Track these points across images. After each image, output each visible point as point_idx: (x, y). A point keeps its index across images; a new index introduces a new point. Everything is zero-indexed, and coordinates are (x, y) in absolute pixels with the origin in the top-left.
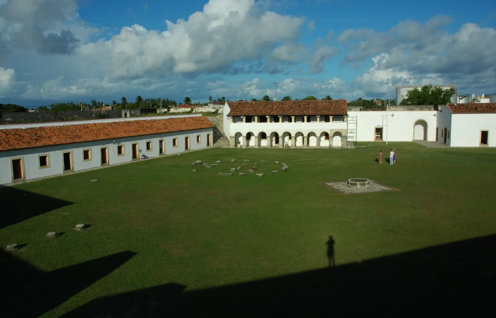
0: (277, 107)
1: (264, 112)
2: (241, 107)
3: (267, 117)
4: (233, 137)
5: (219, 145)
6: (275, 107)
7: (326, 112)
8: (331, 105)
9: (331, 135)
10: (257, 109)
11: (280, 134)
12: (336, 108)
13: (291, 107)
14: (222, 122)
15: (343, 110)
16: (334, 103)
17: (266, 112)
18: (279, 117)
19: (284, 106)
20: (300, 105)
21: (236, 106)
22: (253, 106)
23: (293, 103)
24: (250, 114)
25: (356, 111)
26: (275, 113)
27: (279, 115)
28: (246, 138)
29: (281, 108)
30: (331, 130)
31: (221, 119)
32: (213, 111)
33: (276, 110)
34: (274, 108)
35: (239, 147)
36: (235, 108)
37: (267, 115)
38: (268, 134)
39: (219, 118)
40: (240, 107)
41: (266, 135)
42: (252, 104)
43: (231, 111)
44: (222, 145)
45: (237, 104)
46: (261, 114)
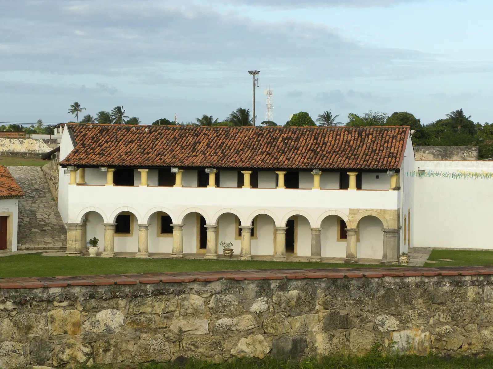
0: (208, 145)
1: (168, 159)
2: (107, 142)
3: (174, 170)
4: (77, 225)
5: (35, 249)
6: (205, 142)
7: (340, 161)
8: (362, 141)
9: (351, 226)
10: (152, 148)
11: (211, 220)
12: (374, 151)
13: (247, 145)
14: (56, 184)
15: (391, 155)
16: (370, 137)
17: (174, 156)
18: (207, 171)
19: (229, 142)
20: (274, 139)
21: (93, 138)
22: (140, 140)
23: (256, 133)
24: (128, 161)
25: (464, 159)
26: (198, 161)
27: (208, 167)
28: (113, 228)
29: (220, 147)
30: (352, 212)
31: (54, 175)
32: (47, 149)
33: (203, 153)
34: (199, 147)
35: (92, 256)
36: (88, 142)
37: (175, 167)
38: (177, 220)
39: (48, 172)
40: (102, 140)
41: (171, 221)
42: (140, 134)
43: (75, 152)
44: (44, 248)
45: (96, 132)
46: (159, 163)
